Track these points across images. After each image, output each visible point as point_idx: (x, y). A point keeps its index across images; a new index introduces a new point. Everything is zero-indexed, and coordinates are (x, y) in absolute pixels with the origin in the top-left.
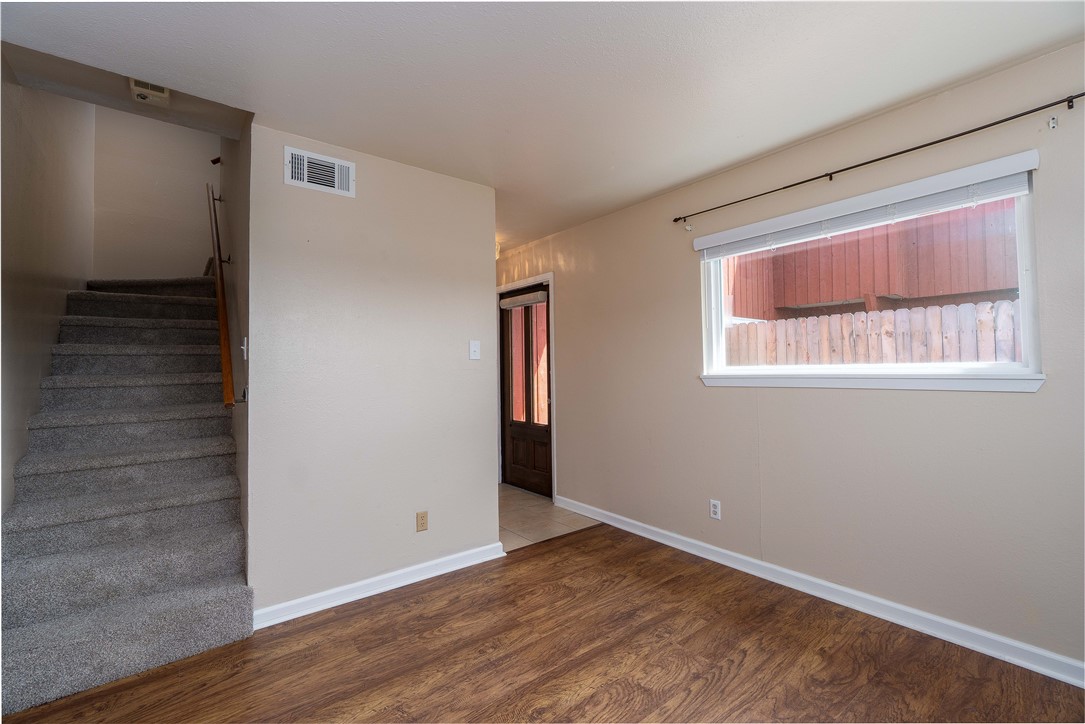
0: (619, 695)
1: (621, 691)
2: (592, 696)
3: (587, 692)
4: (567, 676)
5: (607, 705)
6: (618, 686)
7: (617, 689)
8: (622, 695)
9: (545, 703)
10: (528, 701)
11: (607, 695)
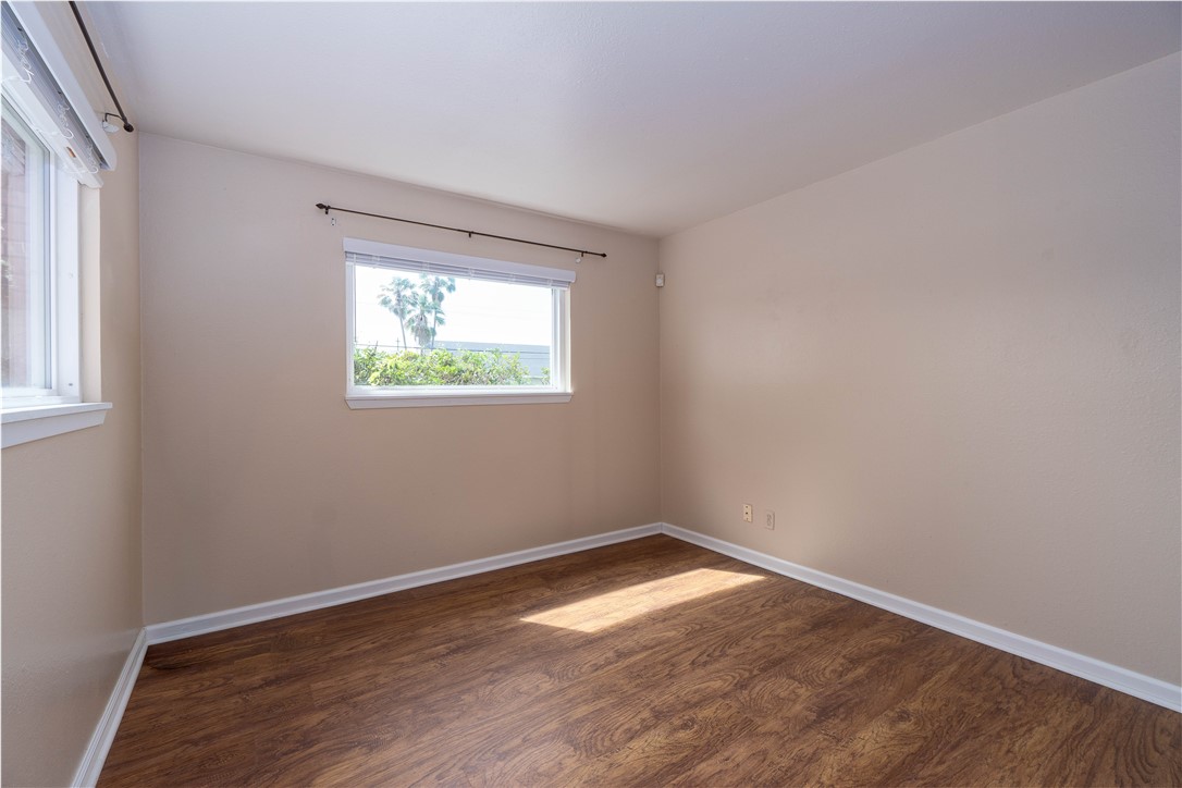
0: (603, 739)
1: (599, 744)
2: (632, 738)
3: (636, 744)
4: (659, 766)
5: (617, 729)
6: (600, 748)
7: (603, 745)
8: (599, 738)
9: (682, 735)
10: (700, 737)
11: (615, 738)
